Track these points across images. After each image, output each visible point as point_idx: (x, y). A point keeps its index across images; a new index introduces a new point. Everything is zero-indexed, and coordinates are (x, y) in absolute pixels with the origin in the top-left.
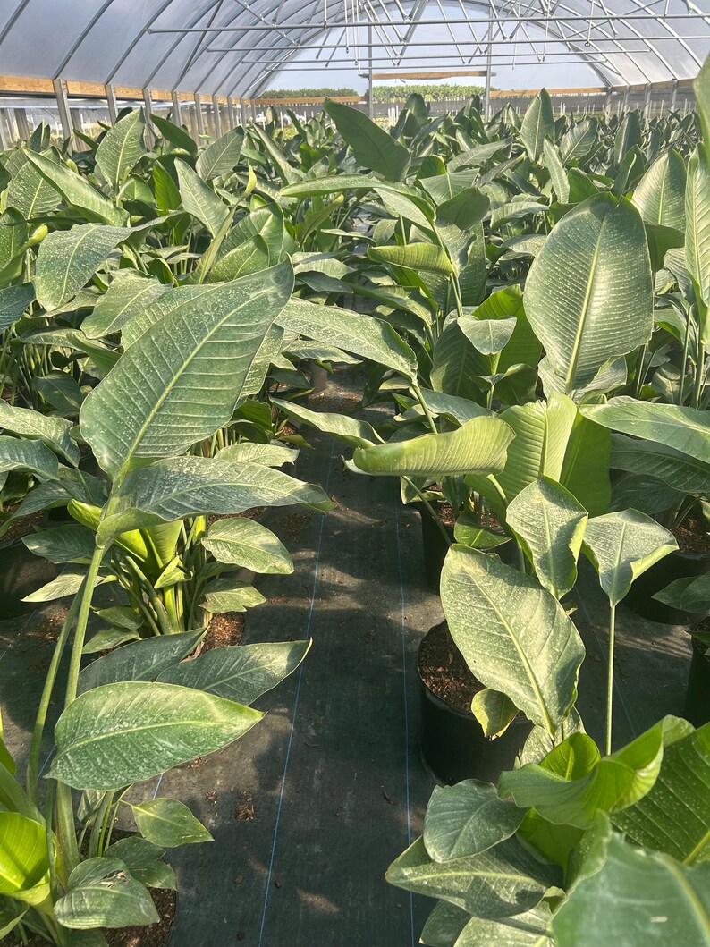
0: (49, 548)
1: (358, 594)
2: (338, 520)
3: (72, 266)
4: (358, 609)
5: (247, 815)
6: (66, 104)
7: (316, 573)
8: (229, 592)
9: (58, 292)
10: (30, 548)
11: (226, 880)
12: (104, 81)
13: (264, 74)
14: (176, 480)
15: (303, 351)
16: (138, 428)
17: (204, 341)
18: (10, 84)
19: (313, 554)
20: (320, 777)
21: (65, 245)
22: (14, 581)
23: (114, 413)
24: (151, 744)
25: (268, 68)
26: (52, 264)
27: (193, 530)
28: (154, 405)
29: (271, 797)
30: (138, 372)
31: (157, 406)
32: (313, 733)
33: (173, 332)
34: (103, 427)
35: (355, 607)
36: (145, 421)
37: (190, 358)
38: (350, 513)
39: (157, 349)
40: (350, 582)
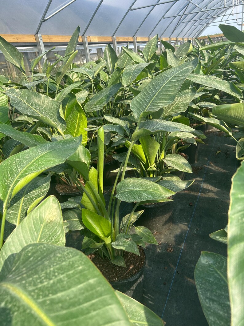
0: (119, 158)
1: (216, 193)
2: (212, 170)
3: (132, 74)
4: (216, 198)
5: (170, 251)
6: (136, 44)
7: (202, 185)
8: (170, 177)
9: (128, 82)
10: (114, 158)
11: (162, 267)
12: (148, 36)
13: (202, 29)
14: (155, 125)
15: (203, 105)
16: (146, 107)
17: (168, 81)
18: (120, 39)
19: (201, 179)
20: (196, 245)
21: (131, 69)
22: (108, 175)
23: (140, 103)
24: (141, 194)
25: (203, 26)
26: (128, 74)
27: (160, 157)
28: (151, 100)
29: (179, 248)
30: (148, 92)
31: (152, 100)
32: (195, 232)
33: (159, 80)
34: (137, 107)
35: (215, 197)
36: (148, 105)
37: (163, 86)
38: (217, 168)
39: (154, 85)
40: (214, 189)
